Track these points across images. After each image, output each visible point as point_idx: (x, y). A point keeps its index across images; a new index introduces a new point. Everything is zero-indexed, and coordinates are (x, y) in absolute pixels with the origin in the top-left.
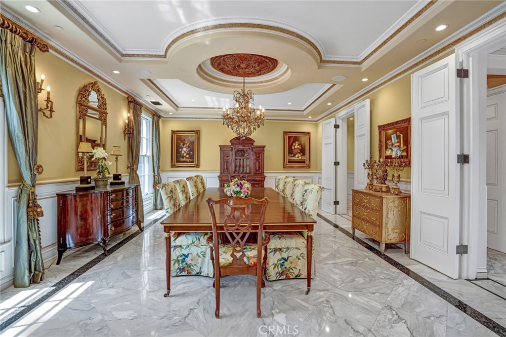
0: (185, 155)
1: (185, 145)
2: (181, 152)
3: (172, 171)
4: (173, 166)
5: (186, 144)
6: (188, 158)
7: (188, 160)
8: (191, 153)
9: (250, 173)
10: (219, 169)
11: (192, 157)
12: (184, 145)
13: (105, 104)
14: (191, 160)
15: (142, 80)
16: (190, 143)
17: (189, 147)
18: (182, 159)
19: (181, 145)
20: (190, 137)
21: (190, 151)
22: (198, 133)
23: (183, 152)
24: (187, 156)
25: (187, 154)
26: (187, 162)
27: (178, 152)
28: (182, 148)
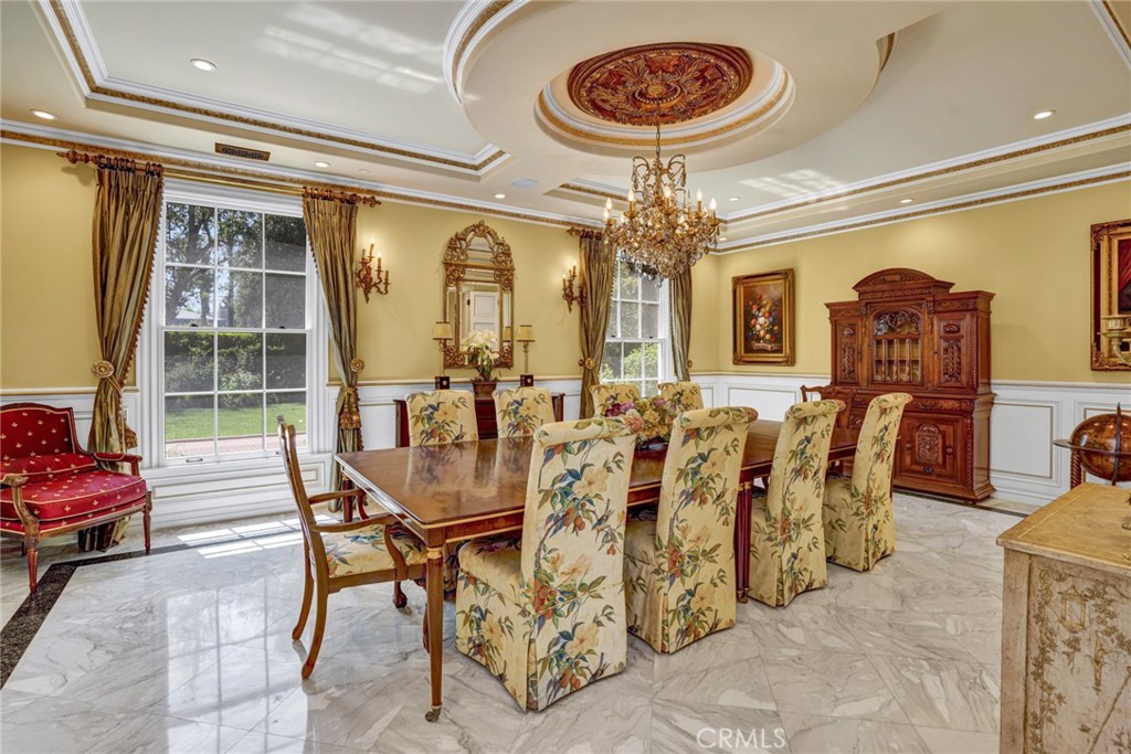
0: (762, 333)
1: (763, 310)
2: (754, 326)
3: (737, 374)
4: (737, 361)
5: (764, 306)
6: (770, 342)
7: (769, 347)
8: (776, 328)
9: (922, 384)
10: (829, 370)
11: (777, 337)
12: (759, 310)
13: (509, 255)
14: (775, 347)
15: (552, 193)
16: (774, 304)
17: (770, 313)
18: (756, 345)
19: (754, 311)
20: (772, 288)
21: (773, 324)
22: (788, 276)
23: (758, 327)
24: (768, 337)
25: (767, 332)
26: (767, 351)
27: (748, 328)
28: (756, 318)
